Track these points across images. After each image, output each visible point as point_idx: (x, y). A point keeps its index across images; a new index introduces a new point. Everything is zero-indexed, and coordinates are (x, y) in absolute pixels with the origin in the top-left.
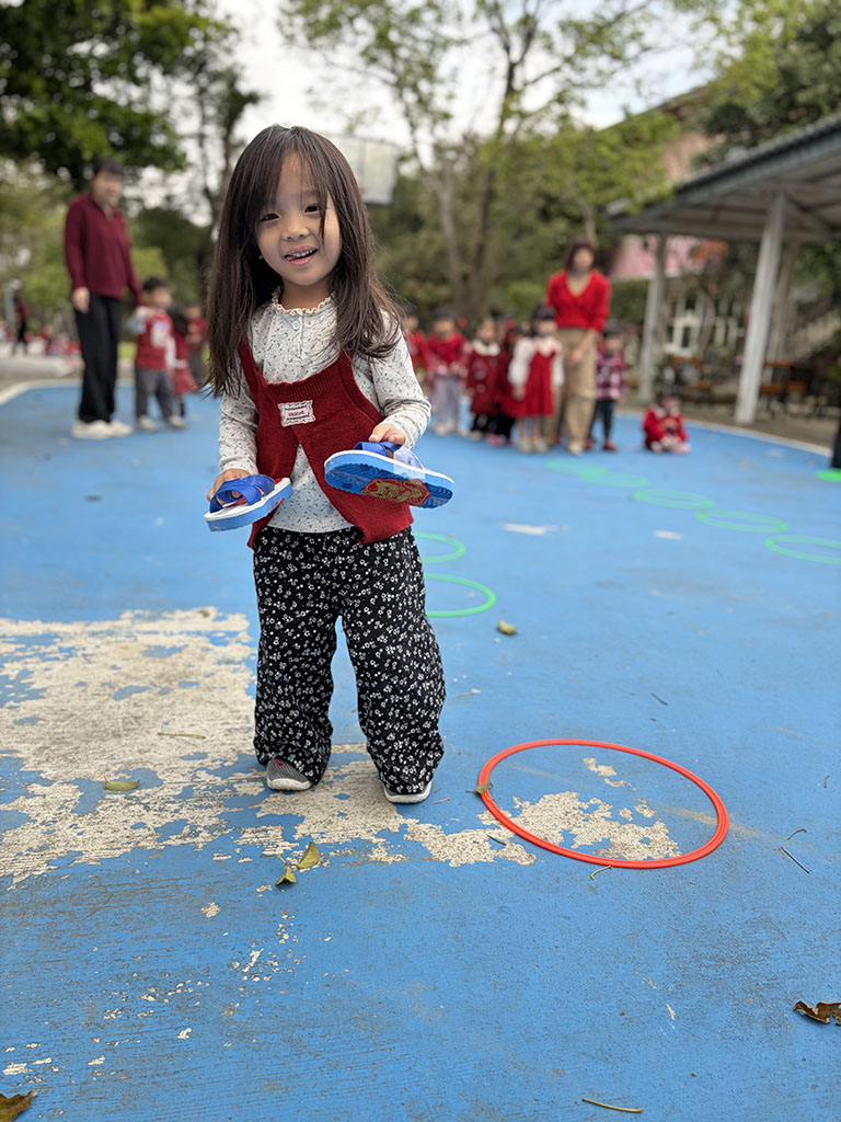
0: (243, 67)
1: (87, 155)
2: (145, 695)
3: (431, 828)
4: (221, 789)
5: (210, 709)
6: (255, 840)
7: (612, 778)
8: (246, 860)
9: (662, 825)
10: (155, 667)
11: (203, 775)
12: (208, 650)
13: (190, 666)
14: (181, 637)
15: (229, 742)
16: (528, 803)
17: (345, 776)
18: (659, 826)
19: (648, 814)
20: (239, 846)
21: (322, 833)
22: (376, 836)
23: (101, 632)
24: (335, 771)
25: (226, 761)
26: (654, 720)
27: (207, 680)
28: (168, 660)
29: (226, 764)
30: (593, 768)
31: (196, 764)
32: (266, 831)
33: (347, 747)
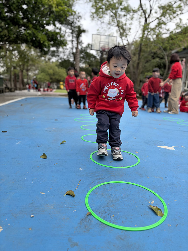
0: (82, 25)
1: (42, 42)
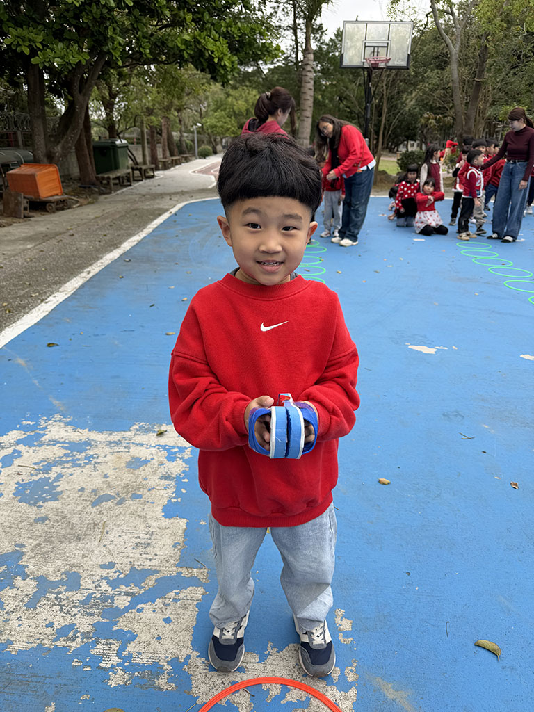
2: (109, 503)
3: (204, 662)
4: (106, 598)
5: (138, 522)
6: (101, 651)
7: (346, 634)
8: (88, 669)
9: (356, 691)
10: (127, 477)
11: (104, 583)
12: (161, 464)
13: (145, 479)
14: (153, 450)
15: (131, 555)
16: (276, 649)
17: (179, 600)
18: (353, 692)
19: (351, 677)
20: (91, 655)
21: (140, 653)
22: (169, 663)
23: (114, 442)
24: (176, 594)
25: (121, 573)
26: (409, 574)
27: (148, 494)
28: (136, 473)
29: (120, 576)
30: (338, 621)
31: (104, 572)
32: (111, 644)
33: (195, 571)
